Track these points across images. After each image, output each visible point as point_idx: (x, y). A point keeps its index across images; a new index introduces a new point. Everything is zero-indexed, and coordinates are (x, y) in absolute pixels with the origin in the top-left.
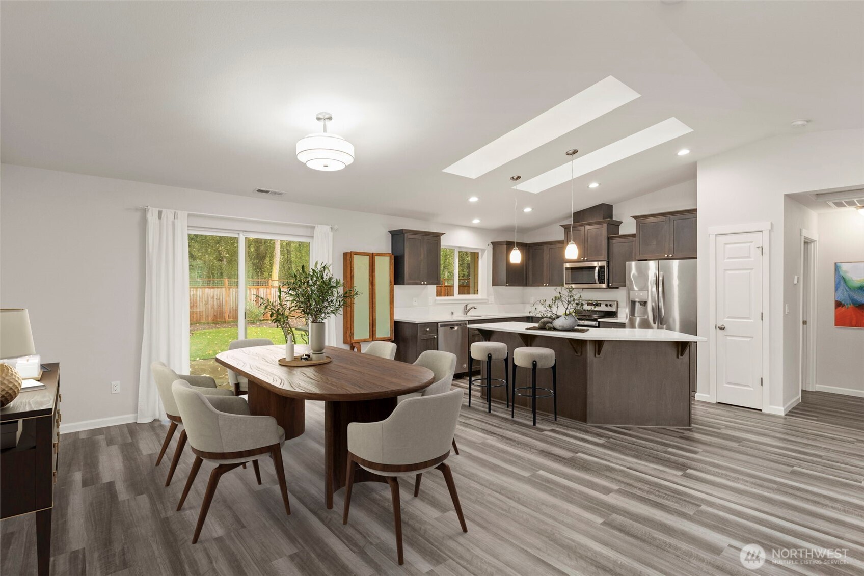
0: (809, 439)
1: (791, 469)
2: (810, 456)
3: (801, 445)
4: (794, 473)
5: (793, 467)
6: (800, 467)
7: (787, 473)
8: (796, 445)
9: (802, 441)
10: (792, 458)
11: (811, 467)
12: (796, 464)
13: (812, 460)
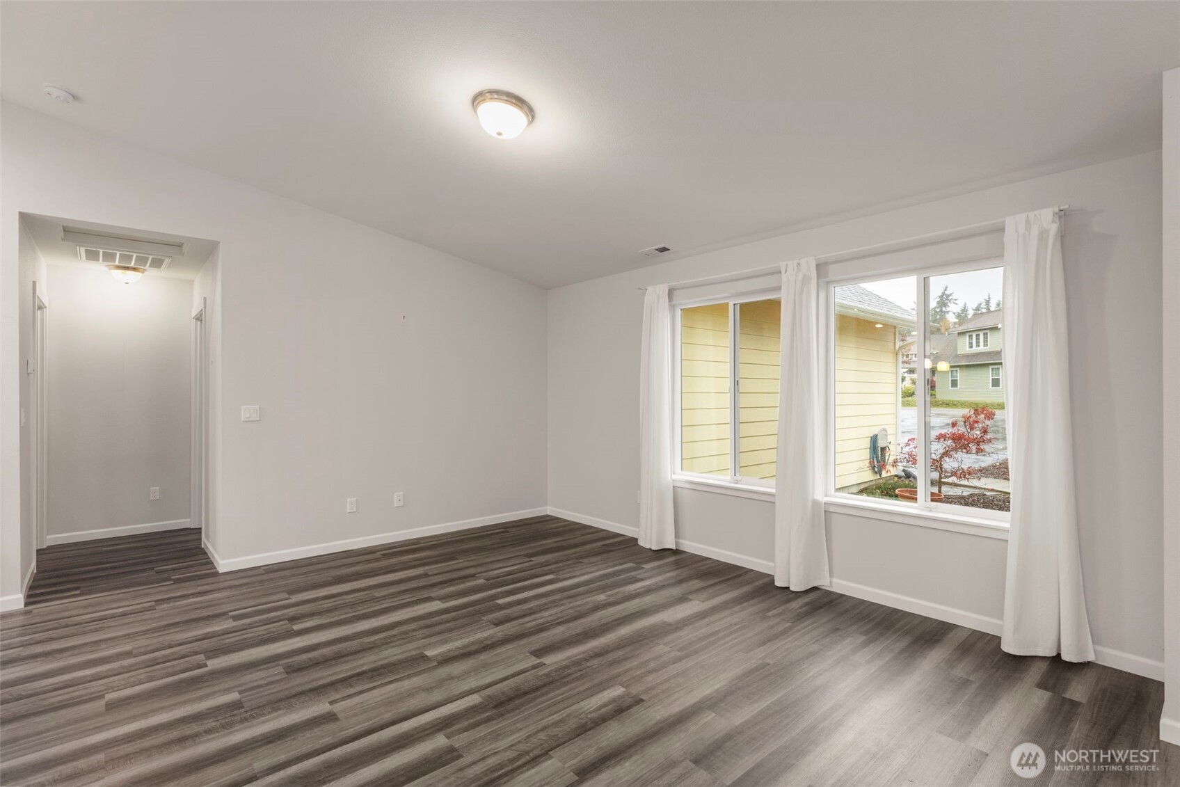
0: (90, 632)
1: (102, 702)
2: (113, 661)
3: (89, 649)
4: (112, 706)
5: (102, 697)
6: (113, 689)
7: (99, 715)
8: (80, 654)
9: (86, 641)
10: (90, 681)
11: (132, 679)
12: (104, 688)
13: (122, 667)
